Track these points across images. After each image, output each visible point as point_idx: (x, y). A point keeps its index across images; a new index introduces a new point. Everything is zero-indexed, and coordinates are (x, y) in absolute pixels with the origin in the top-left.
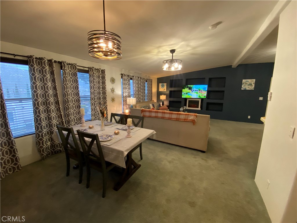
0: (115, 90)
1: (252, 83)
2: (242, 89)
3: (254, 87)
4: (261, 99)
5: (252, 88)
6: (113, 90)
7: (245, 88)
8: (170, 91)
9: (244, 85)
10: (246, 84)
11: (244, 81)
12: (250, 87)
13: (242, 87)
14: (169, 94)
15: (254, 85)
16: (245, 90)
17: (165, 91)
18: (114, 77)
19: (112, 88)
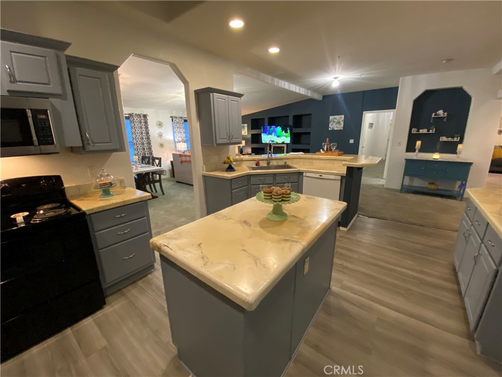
0: (164, 135)
1: (341, 120)
2: (330, 129)
3: (343, 125)
4: (352, 141)
5: (340, 127)
6: (161, 135)
7: (333, 128)
8: (252, 134)
9: (331, 123)
10: (334, 122)
11: (331, 118)
12: (339, 126)
13: (330, 126)
14: (250, 139)
15: (342, 123)
16: (333, 131)
17: (246, 134)
18: (161, 120)
19: (159, 133)
